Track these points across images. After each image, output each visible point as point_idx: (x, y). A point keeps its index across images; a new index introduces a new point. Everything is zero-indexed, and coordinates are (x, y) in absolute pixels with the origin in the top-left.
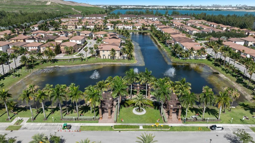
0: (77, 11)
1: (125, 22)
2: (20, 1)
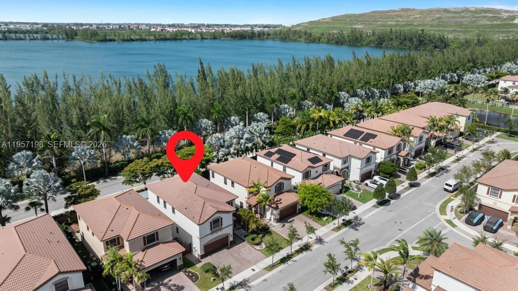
2: (454, 17)
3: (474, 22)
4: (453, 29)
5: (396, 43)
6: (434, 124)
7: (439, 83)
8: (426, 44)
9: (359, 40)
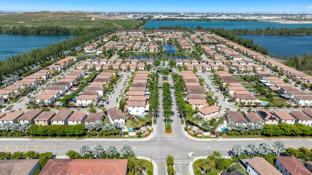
0: (118, 26)
1: (158, 36)
2: (69, 17)
3: (77, 19)
4: (70, 23)
5: (46, 32)
6: (70, 61)
7: (70, 51)
8: (60, 32)
9: (27, 31)
